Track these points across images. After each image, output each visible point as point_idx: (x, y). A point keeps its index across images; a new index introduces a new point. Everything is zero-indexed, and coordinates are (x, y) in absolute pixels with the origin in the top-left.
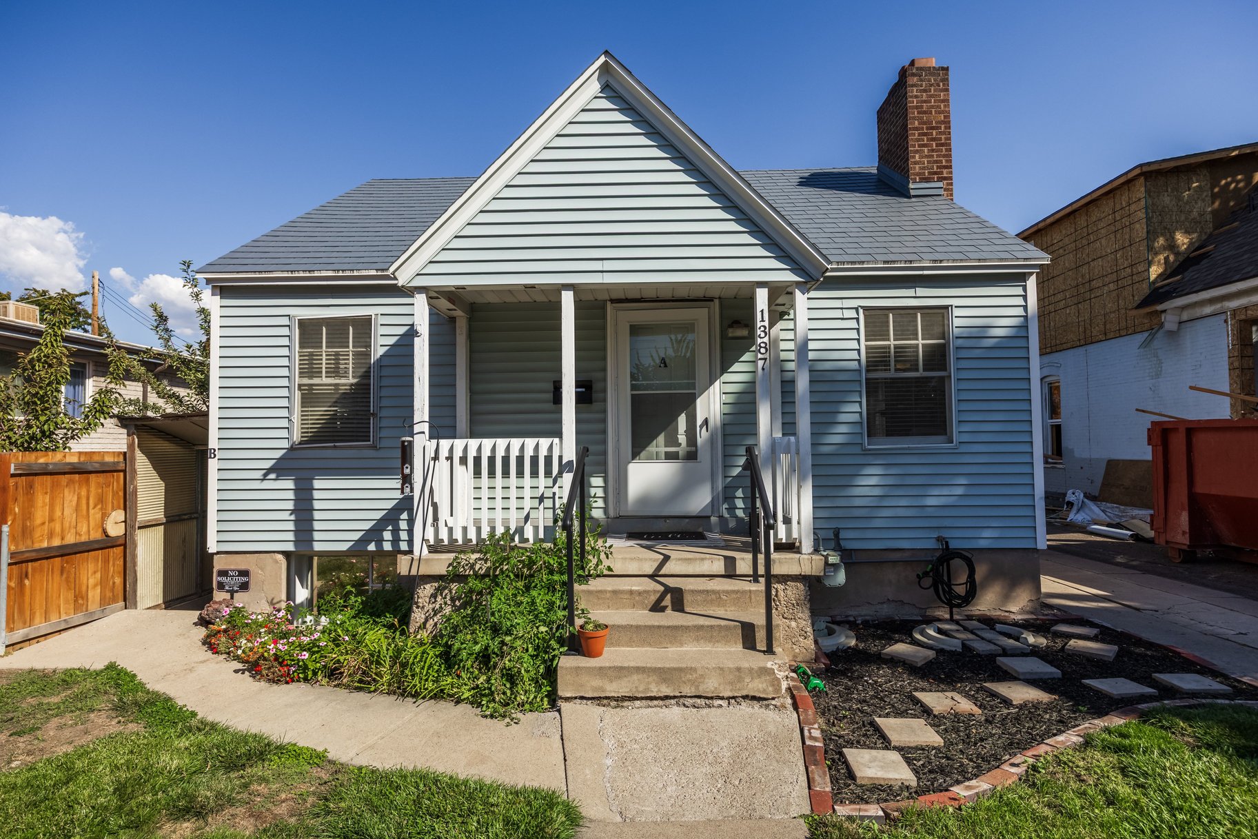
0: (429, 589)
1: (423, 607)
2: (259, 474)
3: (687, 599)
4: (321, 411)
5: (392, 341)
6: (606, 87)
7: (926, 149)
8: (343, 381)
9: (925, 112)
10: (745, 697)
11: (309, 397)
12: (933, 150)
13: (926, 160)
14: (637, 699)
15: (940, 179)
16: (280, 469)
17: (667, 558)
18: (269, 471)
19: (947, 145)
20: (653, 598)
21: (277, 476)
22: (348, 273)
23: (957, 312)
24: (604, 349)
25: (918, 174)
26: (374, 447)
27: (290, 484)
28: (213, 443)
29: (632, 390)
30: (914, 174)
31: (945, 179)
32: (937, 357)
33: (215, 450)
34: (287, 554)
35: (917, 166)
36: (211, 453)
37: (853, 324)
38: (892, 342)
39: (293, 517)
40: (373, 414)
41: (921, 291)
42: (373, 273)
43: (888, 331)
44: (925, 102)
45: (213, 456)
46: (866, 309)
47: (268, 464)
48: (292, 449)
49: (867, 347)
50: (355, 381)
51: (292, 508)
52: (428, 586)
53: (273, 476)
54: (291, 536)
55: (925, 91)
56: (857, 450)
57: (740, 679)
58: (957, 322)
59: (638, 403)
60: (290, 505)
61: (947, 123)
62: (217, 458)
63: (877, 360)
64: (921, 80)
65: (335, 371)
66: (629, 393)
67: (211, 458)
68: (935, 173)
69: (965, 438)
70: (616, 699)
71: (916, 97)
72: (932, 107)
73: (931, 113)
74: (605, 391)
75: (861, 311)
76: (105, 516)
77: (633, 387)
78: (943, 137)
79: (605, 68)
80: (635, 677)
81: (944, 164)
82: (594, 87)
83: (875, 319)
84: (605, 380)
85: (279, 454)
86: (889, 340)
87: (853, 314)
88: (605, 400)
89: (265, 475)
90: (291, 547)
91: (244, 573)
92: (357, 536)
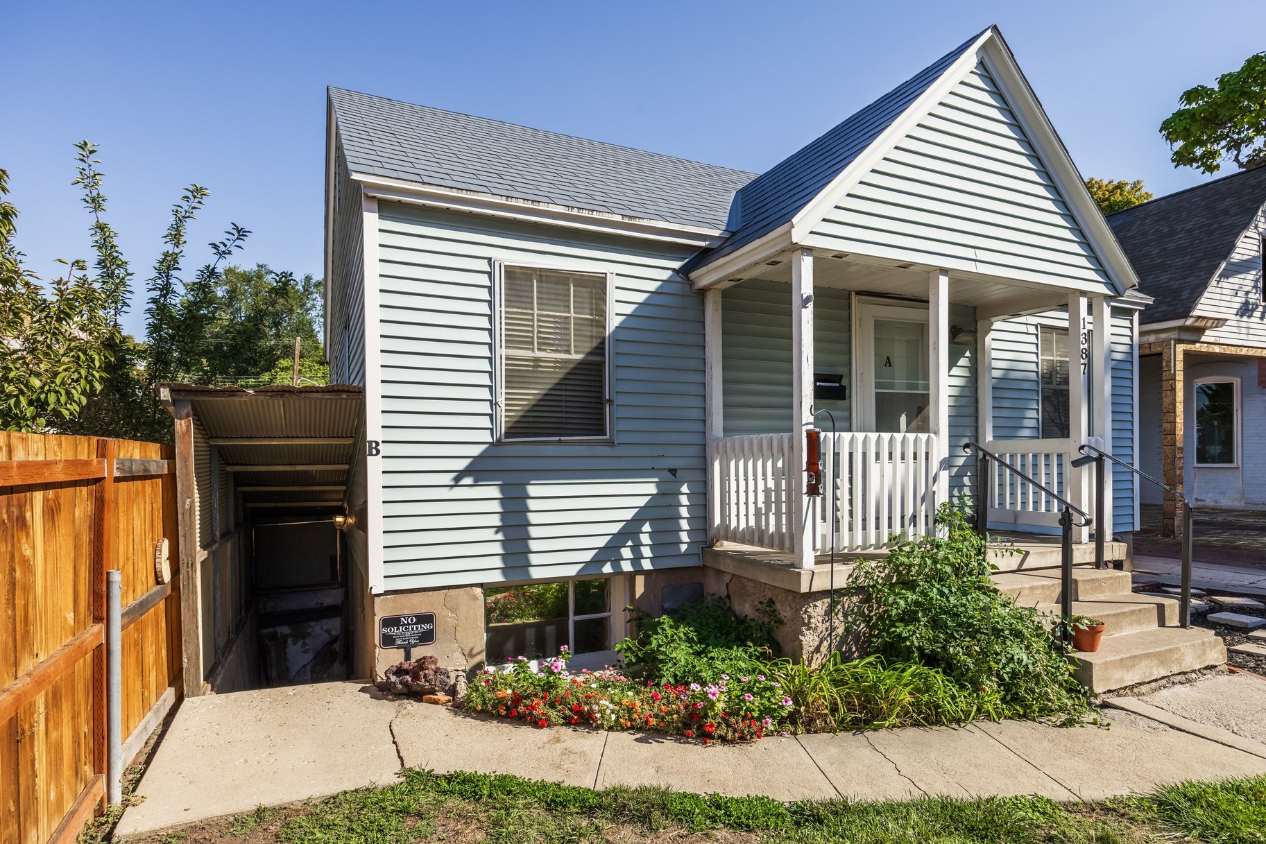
0: (821, 606)
1: (816, 628)
2: (447, 479)
4: (531, 394)
5: (629, 309)
6: (981, 65)
8: (562, 356)
11: (519, 374)
16: (478, 471)
17: (1027, 554)
18: (461, 475)
21: (476, 481)
24: (849, 343)
26: (611, 443)
27: (494, 492)
28: (373, 432)
29: (877, 387)
33: (377, 444)
34: (488, 589)
36: (371, 448)
37: (1034, 339)
38: (1055, 358)
39: (500, 536)
40: (610, 401)
42: (618, 218)
43: (1053, 347)
45: (374, 452)
46: (1041, 326)
47: (461, 465)
48: (498, 443)
49: (1042, 361)
50: (579, 357)
51: (499, 524)
52: (819, 603)
53: (468, 480)
54: (498, 562)
60: (496, 521)
62: (381, 455)
63: (1049, 373)
65: (555, 342)
66: (873, 391)
67: (371, 454)
74: (849, 387)
75: (1039, 328)
76: (156, 549)
83: (1047, 336)
84: (848, 375)
85: (476, 451)
86: (1054, 355)
87: (1034, 330)
88: (850, 398)
89: (457, 479)
90: (497, 577)
91: (428, 618)
92: (588, 556)
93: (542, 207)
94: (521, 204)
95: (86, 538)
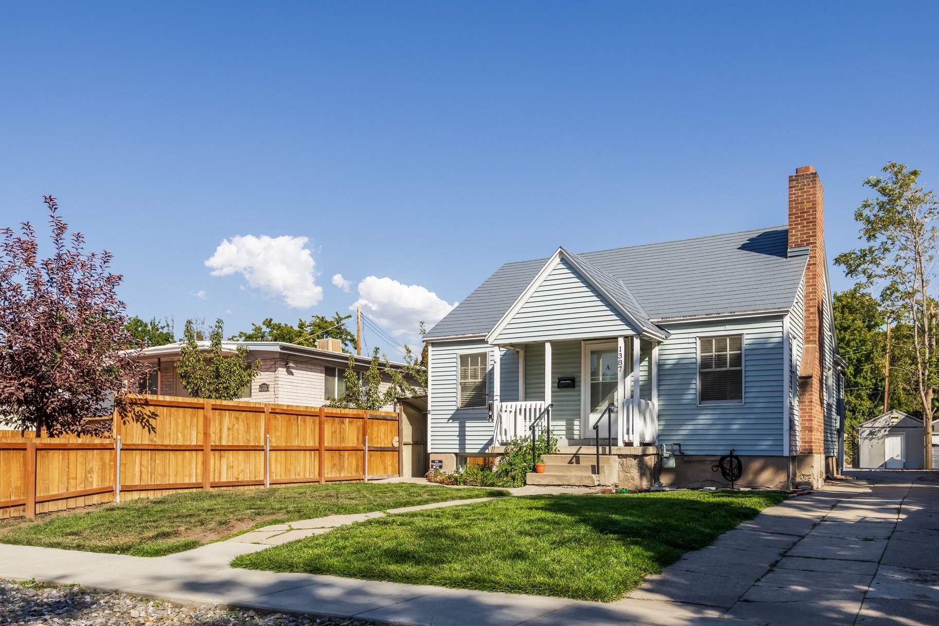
0: (498, 459)
2: (446, 421)
3: (581, 460)
4: (469, 393)
6: (562, 260)
7: (799, 226)
8: (477, 381)
9: (800, 203)
10: (584, 486)
11: (464, 388)
12: (804, 227)
13: (799, 233)
14: (550, 485)
15: (808, 245)
16: (453, 418)
17: (581, 448)
18: (449, 419)
19: (814, 222)
20: (569, 459)
21: (453, 421)
22: (477, 335)
23: (746, 337)
24: (580, 363)
25: (793, 242)
26: (487, 409)
27: (457, 425)
28: (429, 408)
29: (591, 380)
30: (791, 243)
31: (812, 243)
32: (737, 360)
33: (430, 411)
34: (456, 454)
35: (793, 237)
37: (694, 345)
38: (714, 353)
39: (458, 438)
40: (488, 394)
41: (728, 327)
43: (712, 348)
44: (800, 196)
46: (700, 338)
47: (449, 416)
48: (457, 410)
49: (702, 356)
50: (481, 380)
51: (458, 435)
53: (451, 421)
54: (457, 446)
55: (800, 189)
56: (694, 407)
57: (582, 480)
58: (746, 342)
59: (594, 387)
60: (457, 433)
61: (814, 208)
62: (431, 414)
63: (706, 363)
64: (798, 183)
65: (475, 376)
66: (590, 382)
67: (429, 414)
68: (805, 241)
69: (747, 400)
70: (544, 485)
71: (794, 194)
72: (805, 199)
73: (803, 203)
74: (580, 382)
75: (698, 339)
76: (392, 438)
77: (592, 380)
78: (811, 217)
79: (561, 253)
80: (550, 478)
81: (811, 234)
82: (558, 260)
83: (706, 342)
84: (580, 377)
85: (453, 412)
86: (712, 352)
87: (694, 340)
88: (580, 386)
89: (448, 421)
90: (457, 451)
91: (440, 462)
92: (481, 446)
93: (466, 336)
94: (461, 336)
95: (361, 429)
